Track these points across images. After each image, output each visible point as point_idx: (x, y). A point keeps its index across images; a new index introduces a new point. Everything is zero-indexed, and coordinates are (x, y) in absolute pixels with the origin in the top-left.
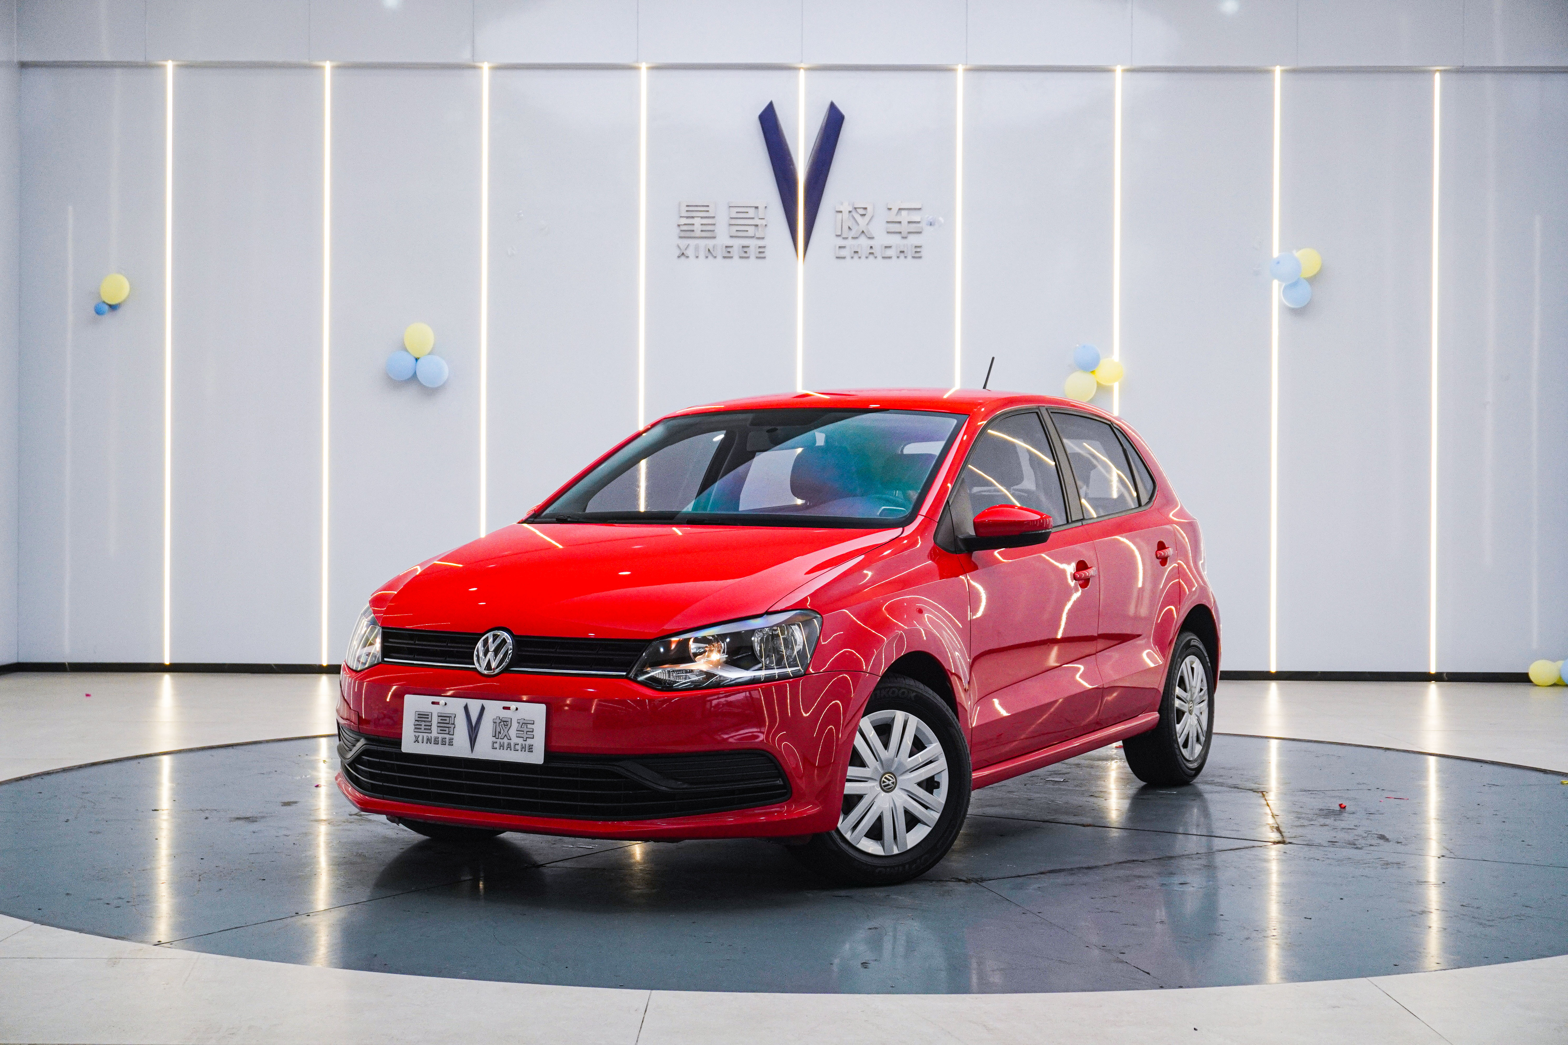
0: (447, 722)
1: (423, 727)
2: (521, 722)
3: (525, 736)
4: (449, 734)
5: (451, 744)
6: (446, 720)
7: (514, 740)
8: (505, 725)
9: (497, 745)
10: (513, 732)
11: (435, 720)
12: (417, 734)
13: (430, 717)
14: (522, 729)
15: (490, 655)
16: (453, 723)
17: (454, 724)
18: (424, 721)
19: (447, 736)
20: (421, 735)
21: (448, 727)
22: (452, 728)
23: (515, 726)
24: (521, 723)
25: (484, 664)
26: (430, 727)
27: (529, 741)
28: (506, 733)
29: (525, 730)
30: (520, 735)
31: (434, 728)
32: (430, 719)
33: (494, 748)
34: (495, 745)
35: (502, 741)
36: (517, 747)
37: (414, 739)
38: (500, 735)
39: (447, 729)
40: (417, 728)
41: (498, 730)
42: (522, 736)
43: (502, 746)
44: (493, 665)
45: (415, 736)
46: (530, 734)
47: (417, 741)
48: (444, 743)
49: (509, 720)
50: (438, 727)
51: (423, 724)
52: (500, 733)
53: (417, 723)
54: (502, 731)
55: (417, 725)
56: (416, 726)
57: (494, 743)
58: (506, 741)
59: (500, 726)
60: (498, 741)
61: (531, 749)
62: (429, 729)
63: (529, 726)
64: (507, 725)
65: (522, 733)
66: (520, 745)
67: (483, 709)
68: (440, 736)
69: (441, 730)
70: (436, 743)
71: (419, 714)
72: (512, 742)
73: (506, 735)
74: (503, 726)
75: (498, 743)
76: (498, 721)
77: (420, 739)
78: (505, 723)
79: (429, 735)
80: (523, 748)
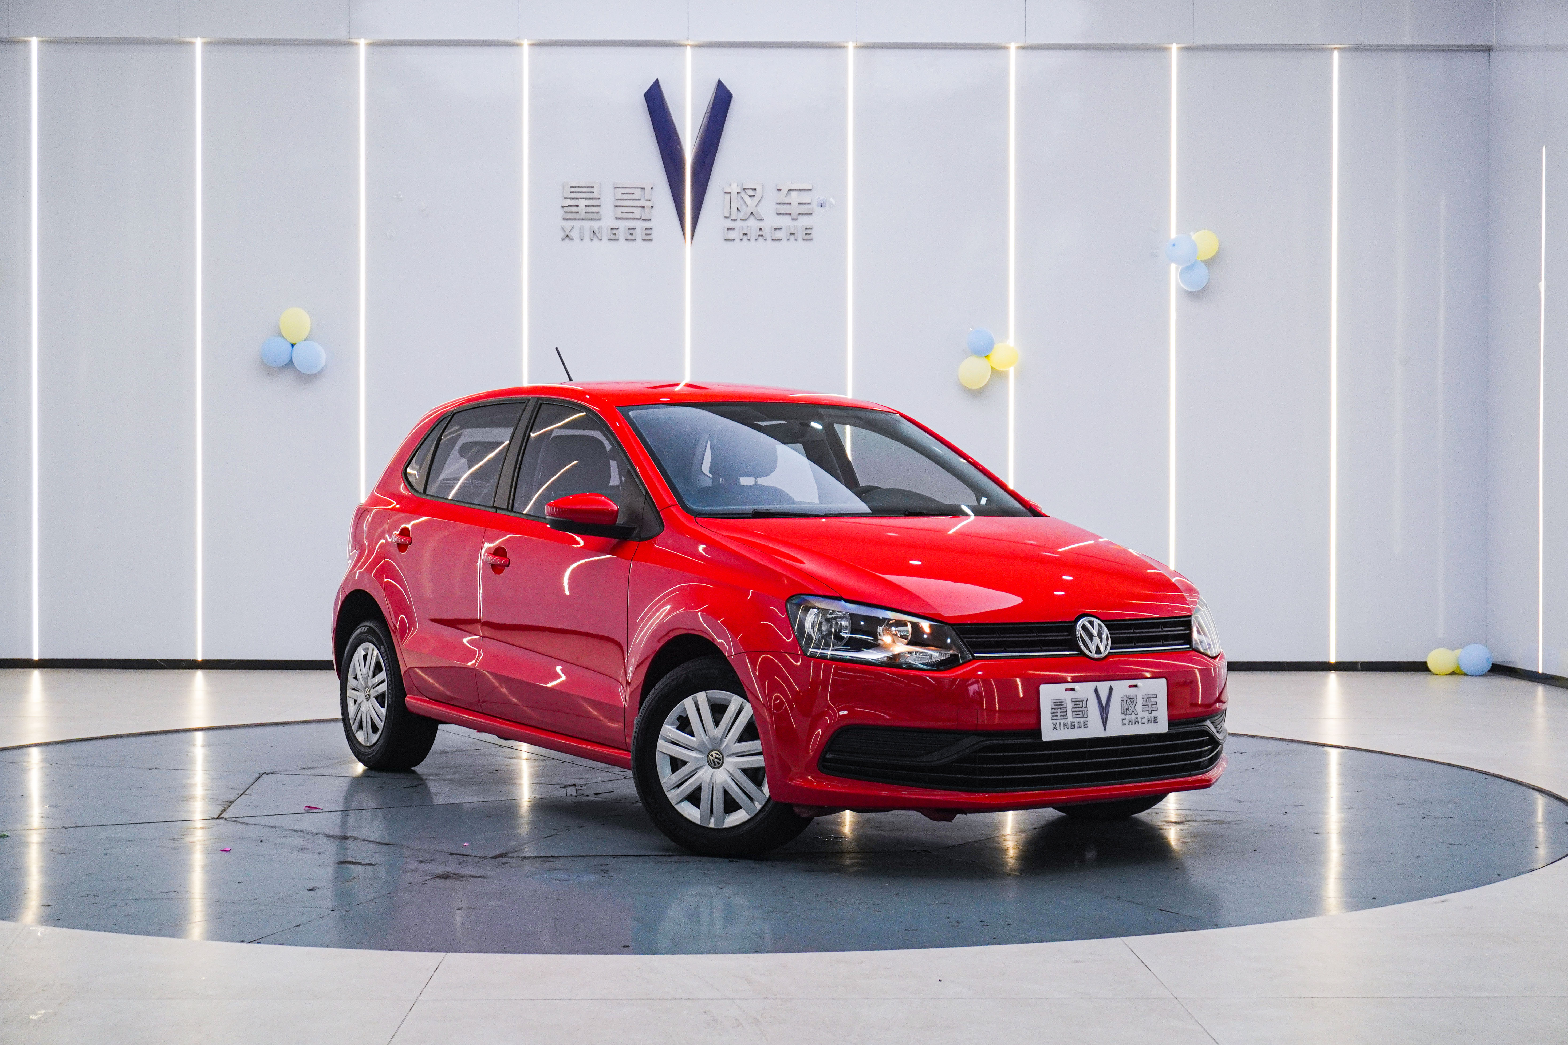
0: (1081, 706)
1: (1059, 714)
2: (1146, 697)
3: (1150, 709)
4: (1083, 717)
5: (1086, 726)
6: (1079, 704)
7: (1141, 714)
8: (1132, 702)
9: (1126, 722)
10: (1139, 708)
11: (1070, 706)
12: (1055, 722)
13: (1064, 703)
14: (1146, 704)
15: (1096, 640)
16: (1086, 706)
17: (1086, 707)
18: (1060, 708)
19: (1082, 720)
20: (1058, 721)
21: (1081, 711)
22: (1086, 712)
23: (1140, 701)
24: (1145, 699)
25: (1093, 649)
26: (1065, 714)
27: (1154, 714)
28: (1133, 709)
29: (1150, 704)
30: (1146, 709)
31: (1070, 714)
32: (1064, 706)
33: (1124, 724)
34: (1125, 722)
35: (1130, 717)
36: (1145, 720)
37: (1052, 727)
38: (1128, 712)
39: (1081, 713)
40: (1054, 716)
41: (1126, 707)
42: (1147, 709)
43: (1130, 722)
44: (1102, 648)
45: (1053, 724)
46: (1154, 707)
47: (1055, 728)
48: (1079, 727)
49: (1135, 697)
50: (1073, 712)
51: (1059, 711)
52: (1128, 709)
53: (1053, 711)
54: (1130, 708)
55: (1054, 713)
56: (1053, 715)
57: (1123, 720)
58: (1133, 716)
59: (1128, 703)
60: (1127, 717)
61: (1156, 721)
62: (1064, 715)
63: (1153, 700)
64: (1134, 702)
65: (1147, 706)
66: (1146, 718)
67: (1111, 689)
68: (1076, 720)
69: (1075, 715)
70: (1073, 727)
71: (1054, 703)
72: (1139, 717)
73: (1133, 711)
74: (1130, 703)
75: (1127, 719)
76: (1125, 699)
77: (1058, 726)
78: (1132, 700)
79: (1066, 721)
80: (1149, 720)
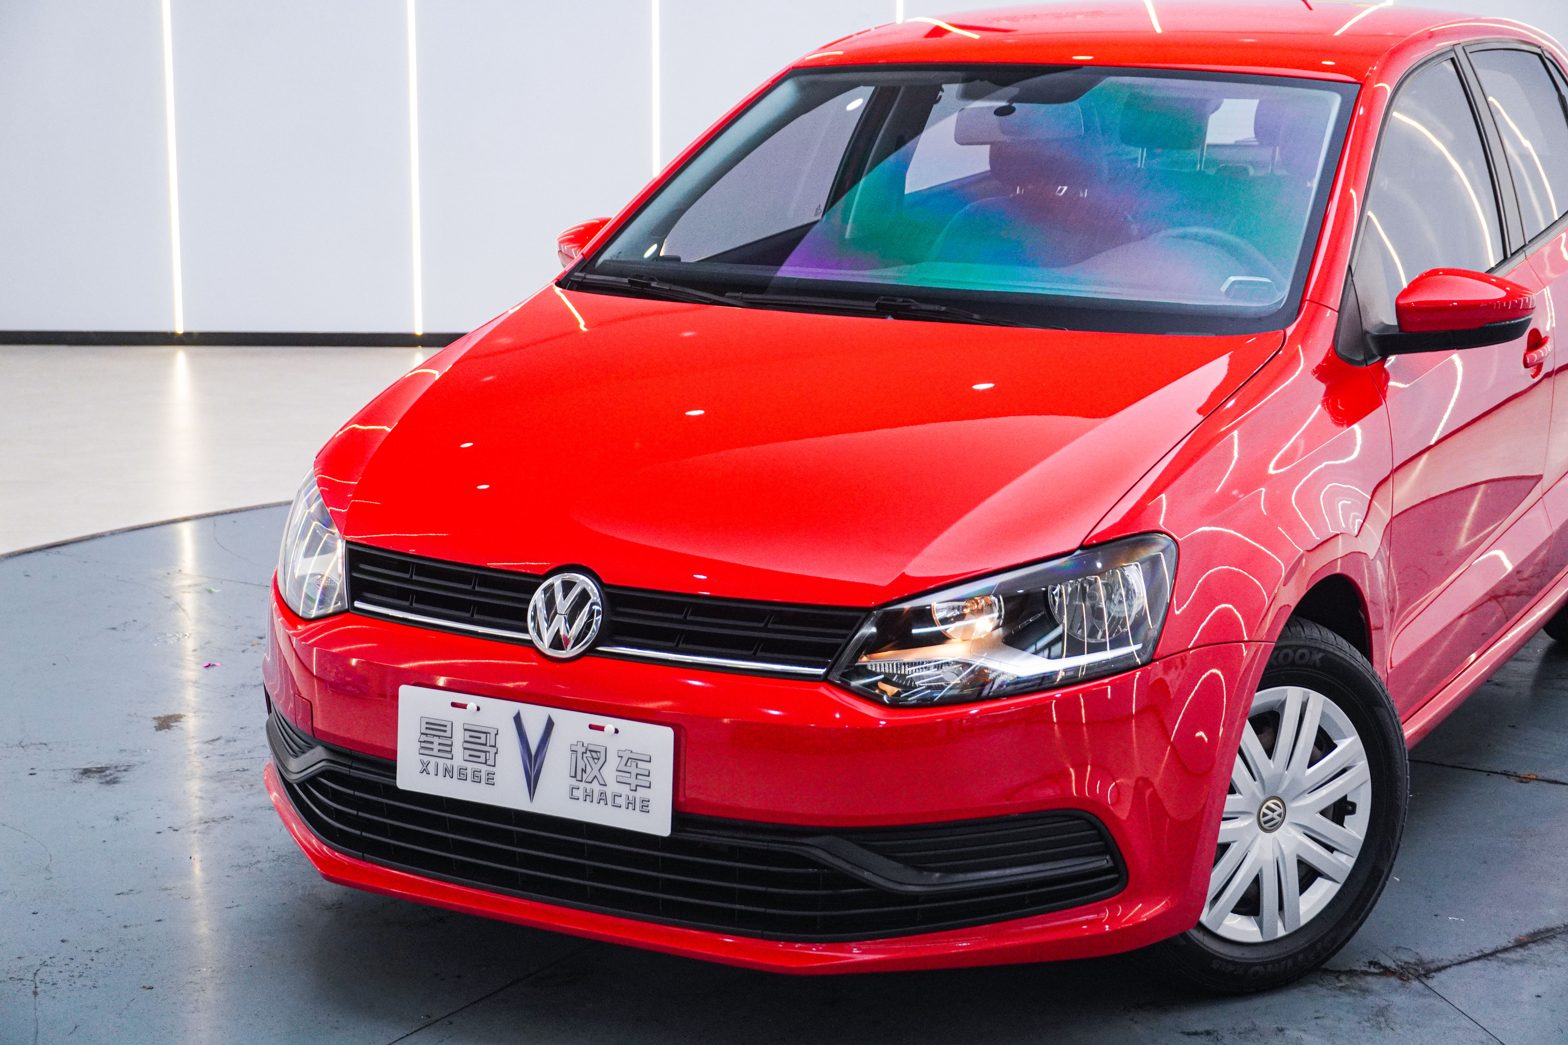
0: (483, 741)
1: (436, 747)
2: (626, 755)
3: (634, 782)
4: (486, 763)
5: (490, 781)
6: (479, 738)
7: (613, 787)
8: (594, 759)
9: (579, 793)
10: (609, 773)
11: (459, 738)
12: (426, 759)
13: (448, 729)
14: (627, 769)
15: (559, 621)
16: (493, 744)
17: (495, 746)
18: (439, 736)
19: (484, 768)
20: (433, 760)
21: (483, 751)
22: (492, 755)
23: (613, 761)
24: (625, 758)
25: (549, 637)
26: (448, 749)
27: (642, 793)
28: (595, 772)
29: (634, 771)
30: (625, 780)
31: (458, 750)
32: (448, 734)
33: (573, 798)
34: (576, 793)
35: (589, 786)
36: (621, 801)
37: (420, 767)
38: (585, 776)
39: (483, 755)
40: (425, 747)
41: (581, 765)
42: (628, 780)
43: (588, 796)
45: (422, 763)
46: (643, 780)
47: (425, 771)
48: (477, 779)
49: (603, 751)
50: (465, 749)
51: (436, 740)
52: (584, 771)
53: (424, 738)
54: (589, 769)
55: (424, 742)
56: (423, 745)
57: (574, 788)
58: (596, 787)
59: (584, 758)
60: (582, 785)
61: (645, 806)
62: (447, 750)
63: (640, 764)
64: (598, 759)
65: (628, 775)
66: (624, 797)
67: (550, 724)
68: (471, 766)
69: (470, 756)
70: (462, 776)
71: (427, 723)
72: (609, 791)
73: (595, 777)
74: (591, 760)
75: (581, 789)
76: (581, 750)
77: (431, 768)
78: (594, 755)
79: (449, 763)
80: (631, 804)
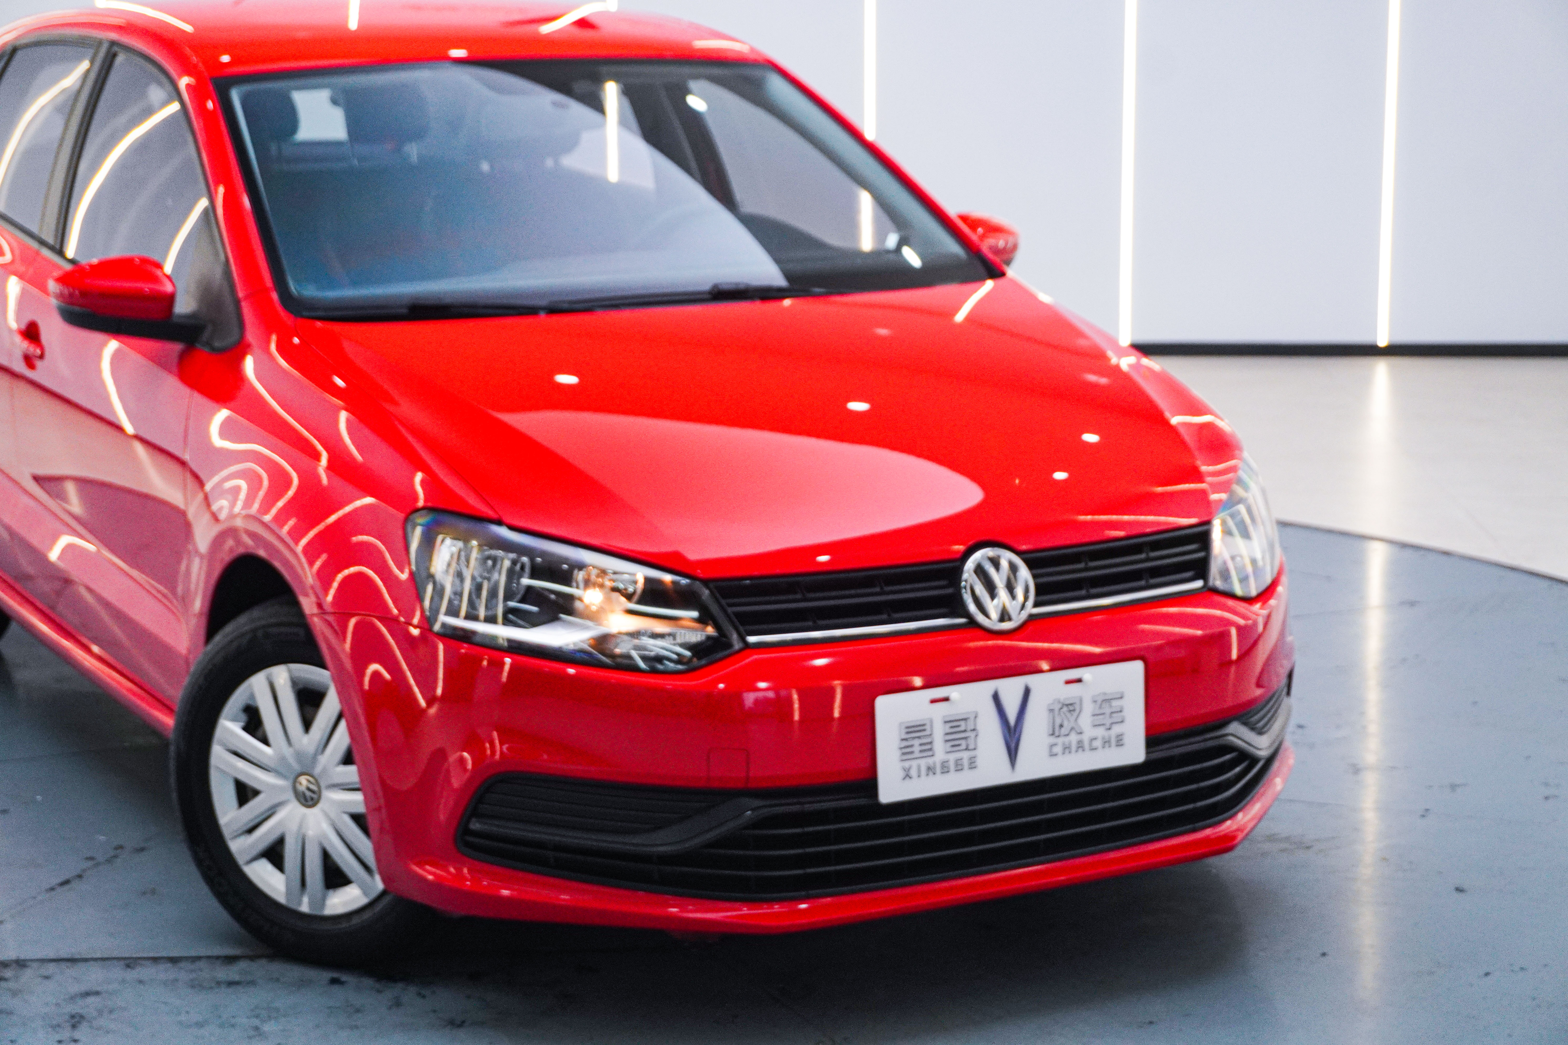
0: (962, 728)
1: (917, 749)
2: (1100, 699)
3: (1108, 722)
4: (967, 749)
5: (972, 765)
6: (959, 726)
7: (1089, 733)
8: (1070, 711)
9: (1058, 749)
10: (1085, 720)
11: (939, 732)
12: (907, 764)
13: (928, 727)
14: (1102, 711)
16: (972, 728)
17: (974, 730)
18: (919, 737)
19: (965, 754)
20: (914, 762)
21: (962, 738)
22: (973, 738)
23: (1088, 708)
24: (1098, 704)
26: (928, 746)
27: (1117, 729)
28: (1072, 724)
29: (1107, 711)
30: (1100, 722)
31: (939, 746)
32: (928, 732)
33: (1053, 755)
34: (1057, 749)
35: (1066, 739)
36: (1097, 744)
37: (902, 774)
38: (1063, 730)
39: (963, 743)
40: (906, 752)
41: (1058, 722)
42: (1103, 722)
43: (1067, 749)
45: (904, 769)
46: (1118, 717)
47: (908, 776)
48: (959, 767)
49: (1078, 702)
50: (945, 741)
51: (916, 742)
52: (1061, 726)
53: (904, 743)
54: (1066, 723)
55: (905, 747)
56: (904, 750)
57: (1052, 745)
58: (1073, 738)
59: (1061, 714)
60: (1060, 740)
61: (1120, 741)
62: (928, 749)
63: (1113, 703)
64: (1074, 711)
65: (1102, 717)
66: (1100, 739)
67: (1027, 691)
68: (952, 757)
69: (951, 746)
70: (945, 770)
71: (907, 727)
72: (1086, 738)
73: (1072, 728)
74: (1067, 714)
75: (1061, 744)
76: (1057, 707)
77: (914, 772)
78: (1071, 708)
79: (930, 760)
80: (1106, 743)
